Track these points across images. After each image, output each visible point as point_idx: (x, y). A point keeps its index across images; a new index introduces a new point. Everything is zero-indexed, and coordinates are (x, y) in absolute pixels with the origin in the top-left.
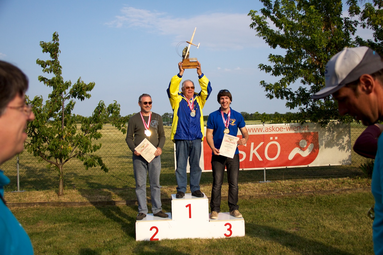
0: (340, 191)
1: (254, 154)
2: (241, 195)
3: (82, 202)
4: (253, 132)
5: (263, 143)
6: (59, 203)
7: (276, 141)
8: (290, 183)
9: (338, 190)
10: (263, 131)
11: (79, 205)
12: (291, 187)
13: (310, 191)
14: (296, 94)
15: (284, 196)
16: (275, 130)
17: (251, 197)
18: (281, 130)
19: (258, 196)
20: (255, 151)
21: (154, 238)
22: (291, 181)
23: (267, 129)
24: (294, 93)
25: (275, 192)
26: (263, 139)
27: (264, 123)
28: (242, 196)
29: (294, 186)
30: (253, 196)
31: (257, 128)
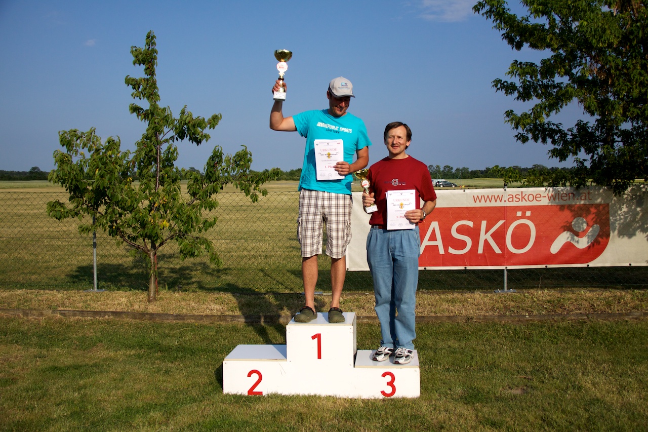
0: (641, 315)
1: (486, 241)
2: (452, 314)
3: (179, 315)
4: (486, 202)
5: (504, 221)
6: (142, 315)
7: (528, 218)
8: (550, 296)
9: (637, 313)
10: (503, 201)
11: (174, 320)
12: (549, 304)
13: (581, 313)
14: (570, 133)
15: (531, 320)
16: (527, 200)
17: (468, 319)
18: (537, 199)
19: (481, 317)
20: (488, 237)
21: (255, 390)
22: (553, 292)
23: (511, 196)
24: (566, 132)
25: (515, 312)
26: (505, 215)
27: (506, 187)
28: (454, 316)
29: (556, 302)
30: (472, 318)
31: (493, 195)
